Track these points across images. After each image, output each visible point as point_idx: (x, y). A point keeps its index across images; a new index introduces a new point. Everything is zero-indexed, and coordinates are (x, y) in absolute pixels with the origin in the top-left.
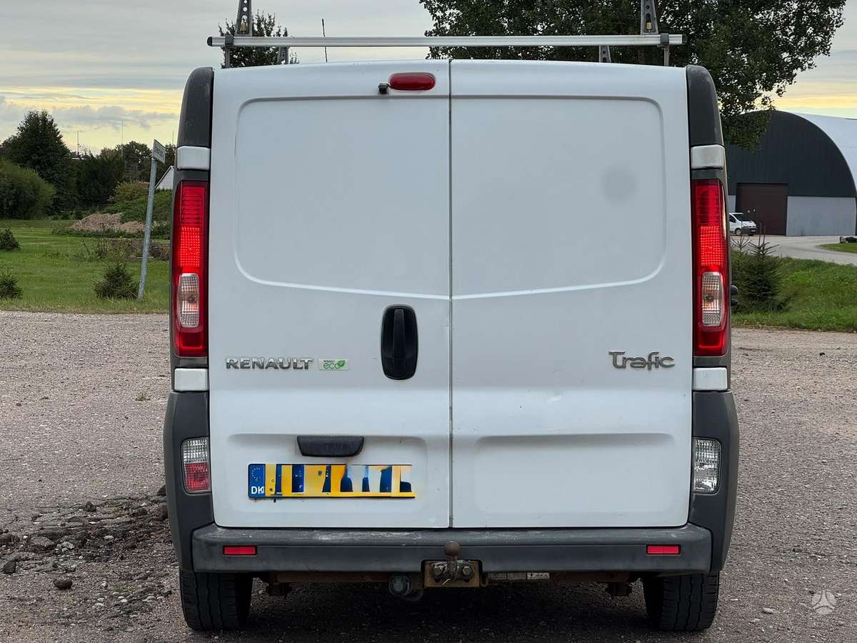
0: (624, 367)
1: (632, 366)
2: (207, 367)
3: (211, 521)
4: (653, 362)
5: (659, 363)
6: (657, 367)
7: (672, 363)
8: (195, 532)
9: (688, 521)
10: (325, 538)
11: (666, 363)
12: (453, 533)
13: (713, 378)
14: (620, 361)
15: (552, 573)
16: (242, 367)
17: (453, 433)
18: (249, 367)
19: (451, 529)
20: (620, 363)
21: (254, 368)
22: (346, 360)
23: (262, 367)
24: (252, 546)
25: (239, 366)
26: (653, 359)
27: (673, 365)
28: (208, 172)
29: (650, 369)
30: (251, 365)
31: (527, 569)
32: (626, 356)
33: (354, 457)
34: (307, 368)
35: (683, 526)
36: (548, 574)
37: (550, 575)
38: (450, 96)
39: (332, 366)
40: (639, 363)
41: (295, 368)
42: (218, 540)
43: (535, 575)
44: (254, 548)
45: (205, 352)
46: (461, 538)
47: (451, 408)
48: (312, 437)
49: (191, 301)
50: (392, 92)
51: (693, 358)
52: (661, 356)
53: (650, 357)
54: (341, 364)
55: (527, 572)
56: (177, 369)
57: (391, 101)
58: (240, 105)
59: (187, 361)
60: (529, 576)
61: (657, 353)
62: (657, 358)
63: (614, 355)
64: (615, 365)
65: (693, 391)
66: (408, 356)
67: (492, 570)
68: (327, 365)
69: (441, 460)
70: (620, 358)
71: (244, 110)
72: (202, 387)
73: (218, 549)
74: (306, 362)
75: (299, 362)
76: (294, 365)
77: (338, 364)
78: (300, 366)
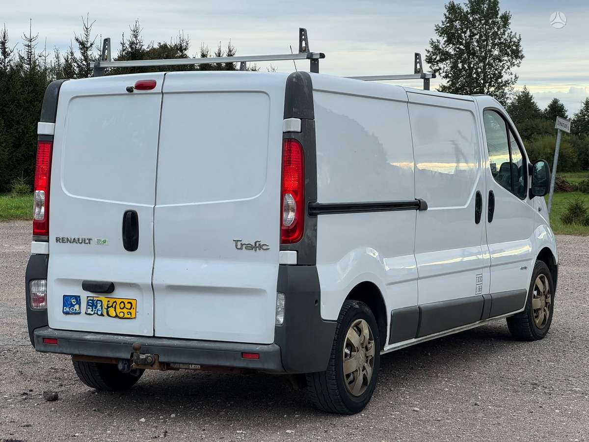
0: (241, 249)
1: (246, 248)
2: (48, 241)
3: (46, 325)
4: (257, 246)
5: (260, 247)
6: (260, 250)
7: (268, 247)
9: (274, 341)
10: (89, 337)
11: (265, 247)
12: (156, 339)
14: (240, 245)
15: (202, 366)
16: (63, 242)
17: (153, 283)
18: (65, 242)
19: (154, 337)
20: (239, 246)
21: (67, 242)
22: (107, 240)
23: (70, 242)
25: (61, 240)
26: (257, 245)
27: (269, 249)
28: (53, 136)
29: (256, 250)
30: (66, 240)
31: (191, 362)
32: (243, 242)
33: (110, 294)
34: (89, 243)
35: (272, 344)
36: (200, 366)
38: (162, 92)
39: (101, 242)
40: (250, 247)
42: (41, 335)
43: (193, 366)
44: (56, 340)
45: (47, 233)
47: (153, 268)
50: (135, 91)
51: (280, 245)
52: (262, 243)
53: (255, 243)
54: (105, 242)
55: (190, 364)
56: (33, 242)
57: (136, 96)
58: (69, 100)
60: (190, 366)
61: (259, 242)
62: (259, 244)
63: (236, 241)
64: (237, 248)
65: (280, 264)
66: (134, 238)
67: (164, 361)
68: (99, 242)
70: (239, 243)
71: (71, 102)
72: (46, 253)
73: (41, 339)
74: (90, 240)
75: (86, 240)
76: (84, 241)
77: (103, 241)
78: (86, 242)
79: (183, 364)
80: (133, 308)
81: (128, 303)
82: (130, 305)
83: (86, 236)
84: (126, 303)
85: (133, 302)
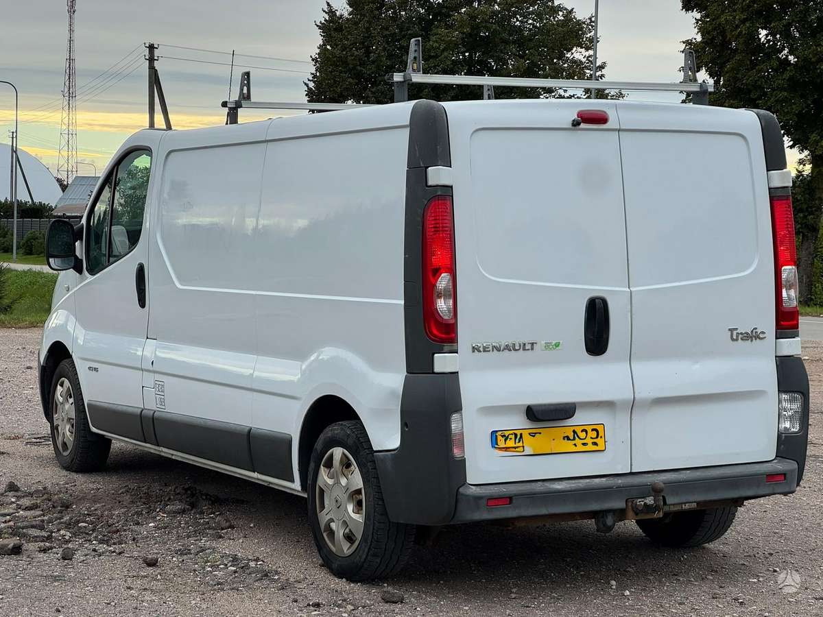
0: (737, 340)
1: (742, 339)
2: (456, 352)
3: (464, 481)
4: (753, 336)
5: (757, 337)
6: (756, 339)
7: (765, 336)
8: (461, 490)
9: (776, 456)
10: (558, 487)
11: (761, 336)
13: (790, 347)
14: (735, 336)
15: (698, 503)
16: (484, 351)
17: (635, 396)
18: (489, 351)
19: (631, 474)
21: (493, 351)
22: (561, 342)
23: (499, 350)
24: (507, 498)
25: (481, 349)
26: (754, 333)
27: (765, 338)
28: (451, 188)
29: (752, 341)
30: (491, 349)
31: (685, 501)
32: (739, 331)
33: (567, 420)
34: (532, 349)
35: (773, 460)
36: (695, 504)
37: (697, 505)
38: (619, 129)
39: (551, 347)
40: (746, 337)
41: (524, 349)
42: (484, 495)
43: (687, 505)
44: (509, 499)
45: (455, 340)
46: (664, 478)
48: (545, 405)
49: (446, 297)
51: (776, 332)
52: (759, 331)
53: (752, 332)
54: (557, 345)
55: (682, 504)
56: (436, 355)
57: (579, 132)
58: (469, 135)
59: (449, 347)
60: (683, 506)
61: (757, 328)
62: (756, 332)
63: (732, 330)
64: (733, 340)
65: (776, 357)
66: (605, 336)
67: (673, 503)
68: (547, 346)
69: (623, 418)
70: (735, 333)
71: (473, 138)
72: (454, 370)
73: (484, 502)
74: (532, 344)
75: (527, 345)
76: (523, 347)
77: (555, 345)
78: (527, 348)
79: (674, 505)
80: (601, 437)
81: (593, 430)
82: (595, 432)
83: (527, 339)
84: (589, 431)
85: (600, 428)
